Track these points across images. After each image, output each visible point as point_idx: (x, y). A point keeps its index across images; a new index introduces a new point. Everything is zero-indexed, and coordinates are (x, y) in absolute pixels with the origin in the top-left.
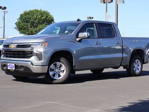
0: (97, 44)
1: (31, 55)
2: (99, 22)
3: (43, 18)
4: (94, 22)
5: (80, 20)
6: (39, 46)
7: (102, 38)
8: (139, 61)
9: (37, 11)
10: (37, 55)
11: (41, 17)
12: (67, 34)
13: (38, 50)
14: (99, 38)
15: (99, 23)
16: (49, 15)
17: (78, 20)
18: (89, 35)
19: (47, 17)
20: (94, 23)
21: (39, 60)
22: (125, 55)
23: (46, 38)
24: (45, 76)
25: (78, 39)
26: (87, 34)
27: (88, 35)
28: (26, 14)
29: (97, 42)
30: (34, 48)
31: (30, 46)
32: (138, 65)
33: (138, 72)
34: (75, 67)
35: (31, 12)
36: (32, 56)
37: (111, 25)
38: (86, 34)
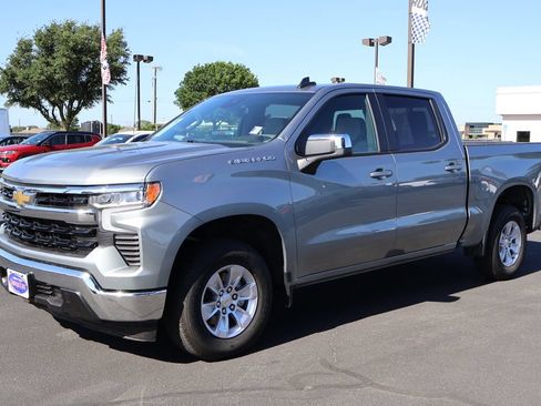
0: (378, 178)
1: (94, 240)
2: (385, 91)
3: (234, 80)
4: (365, 90)
5: (314, 84)
6: (124, 203)
7: (395, 151)
8: (517, 227)
9: (222, 65)
10: (115, 240)
11: (231, 78)
12: (260, 139)
13: (119, 222)
14: (384, 151)
15: (385, 95)
16: (248, 74)
17: (306, 83)
18: (349, 144)
19: (243, 78)
20: (364, 94)
21: (127, 262)
22: (473, 210)
23: (157, 164)
24: (155, 332)
25: (302, 163)
26: (343, 139)
27: (343, 145)
28: (198, 71)
29: (378, 170)
30: (101, 210)
31: (86, 202)
32: (514, 241)
33: (511, 263)
34: (290, 279)
35: (208, 67)
36: (96, 245)
37: (428, 99)
38: (335, 141)
